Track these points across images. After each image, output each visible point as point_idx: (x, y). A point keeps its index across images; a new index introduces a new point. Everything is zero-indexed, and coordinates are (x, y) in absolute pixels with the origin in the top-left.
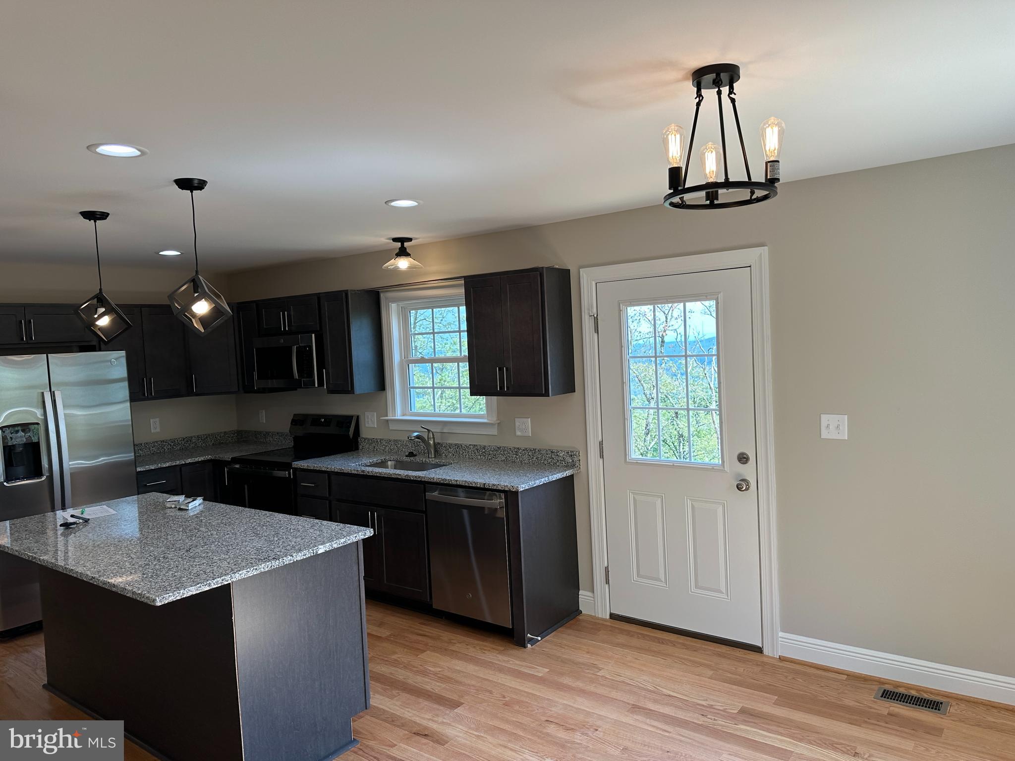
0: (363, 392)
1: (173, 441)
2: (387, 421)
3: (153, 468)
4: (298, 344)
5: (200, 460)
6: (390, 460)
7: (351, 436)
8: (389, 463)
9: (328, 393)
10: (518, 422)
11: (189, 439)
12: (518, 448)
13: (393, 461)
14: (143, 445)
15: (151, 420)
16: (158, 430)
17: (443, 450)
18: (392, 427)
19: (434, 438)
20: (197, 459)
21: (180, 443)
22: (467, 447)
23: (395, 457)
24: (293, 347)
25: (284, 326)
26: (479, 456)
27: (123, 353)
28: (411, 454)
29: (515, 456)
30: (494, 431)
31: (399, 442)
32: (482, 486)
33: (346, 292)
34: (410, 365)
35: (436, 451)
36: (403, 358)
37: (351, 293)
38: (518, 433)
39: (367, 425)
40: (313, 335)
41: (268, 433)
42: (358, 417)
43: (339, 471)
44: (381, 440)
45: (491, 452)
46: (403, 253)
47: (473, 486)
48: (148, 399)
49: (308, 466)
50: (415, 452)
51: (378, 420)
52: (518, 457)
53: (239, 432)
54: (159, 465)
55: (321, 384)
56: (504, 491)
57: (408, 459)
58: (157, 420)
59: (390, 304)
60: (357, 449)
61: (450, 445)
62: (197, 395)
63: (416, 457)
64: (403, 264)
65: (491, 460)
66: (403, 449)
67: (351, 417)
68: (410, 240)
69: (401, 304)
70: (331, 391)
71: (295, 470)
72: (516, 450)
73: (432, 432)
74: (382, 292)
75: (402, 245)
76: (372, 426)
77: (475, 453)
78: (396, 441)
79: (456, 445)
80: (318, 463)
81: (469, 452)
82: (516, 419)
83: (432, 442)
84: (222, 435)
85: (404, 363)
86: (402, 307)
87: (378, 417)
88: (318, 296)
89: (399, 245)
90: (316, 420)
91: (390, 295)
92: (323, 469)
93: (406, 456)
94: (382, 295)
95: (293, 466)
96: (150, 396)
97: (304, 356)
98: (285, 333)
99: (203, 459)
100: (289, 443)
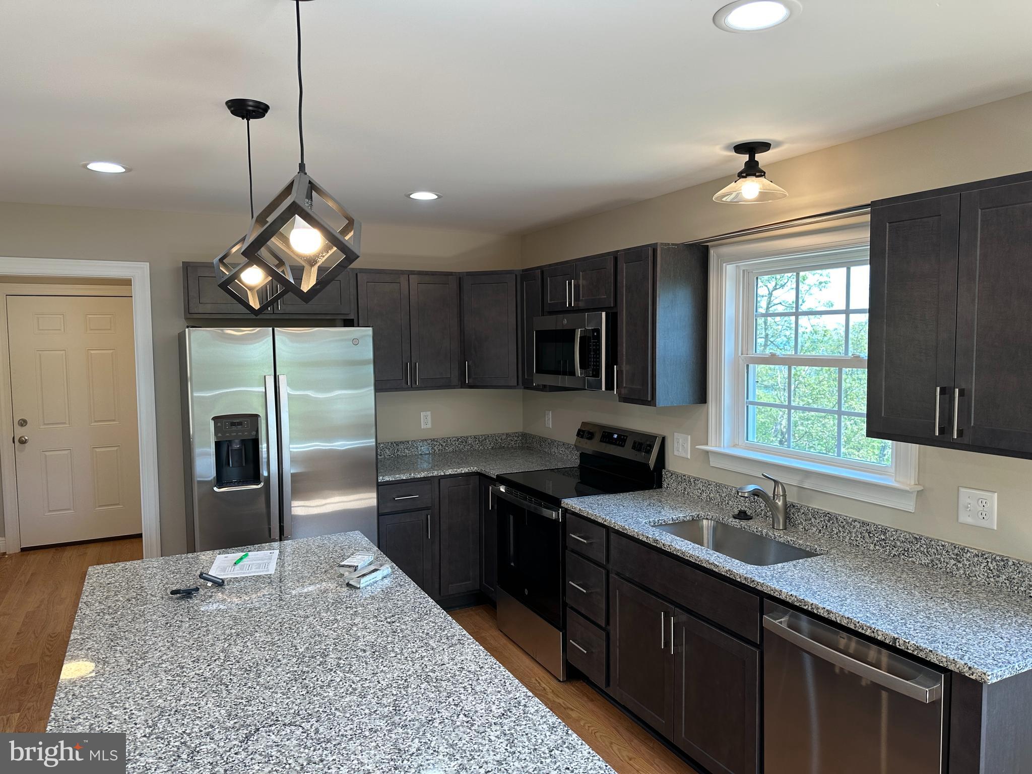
0: (670, 405)
1: (446, 440)
2: (707, 453)
3: (405, 478)
4: (585, 327)
5: (463, 472)
6: (707, 519)
7: (652, 466)
8: (705, 522)
9: (619, 401)
10: (967, 496)
11: (464, 440)
12: (963, 549)
13: (711, 519)
14: (410, 443)
15: (421, 413)
16: (429, 426)
17: (799, 518)
18: (714, 462)
19: (784, 496)
20: (459, 471)
21: (454, 443)
22: (847, 523)
23: (716, 515)
24: (576, 330)
25: (570, 301)
26: (872, 546)
27: (369, 331)
28: (742, 515)
29: (953, 562)
30: (909, 505)
31: (725, 490)
32: (887, 642)
33: (654, 248)
34: (751, 366)
35: (787, 517)
36: (740, 354)
37: (661, 248)
38: (965, 518)
39: (676, 453)
40: (604, 314)
41: (553, 441)
42: (663, 439)
43: (620, 530)
44: (696, 479)
45: (899, 544)
46: (752, 170)
47: (867, 633)
48: (412, 388)
49: (580, 509)
50: (749, 512)
51: (693, 450)
52: (960, 565)
53: (524, 436)
54: (412, 474)
55: (609, 387)
56: (944, 670)
57: (736, 523)
58: (429, 413)
59: (724, 264)
60: (660, 486)
61: (816, 513)
62: (470, 386)
63: (751, 522)
64: (750, 188)
65: (897, 559)
66: (730, 503)
67: (653, 438)
68: (765, 146)
69: (743, 264)
70: (625, 399)
71: (566, 511)
72: (956, 551)
73: (781, 483)
74: (713, 246)
75: (752, 158)
76: (683, 455)
77: (864, 538)
78: (718, 485)
79: (826, 514)
80: (595, 506)
81: (850, 532)
82: (962, 490)
83: (780, 503)
84: (504, 437)
85: (741, 361)
86: (744, 271)
87: (694, 444)
88: (615, 256)
89: (746, 158)
90: (607, 435)
91: (725, 250)
92: (600, 520)
93: (735, 517)
94: (712, 252)
95: (562, 505)
96: (414, 386)
97: (590, 342)
98: (571, 310)
99: (467, 470)
100: (574, 460)
